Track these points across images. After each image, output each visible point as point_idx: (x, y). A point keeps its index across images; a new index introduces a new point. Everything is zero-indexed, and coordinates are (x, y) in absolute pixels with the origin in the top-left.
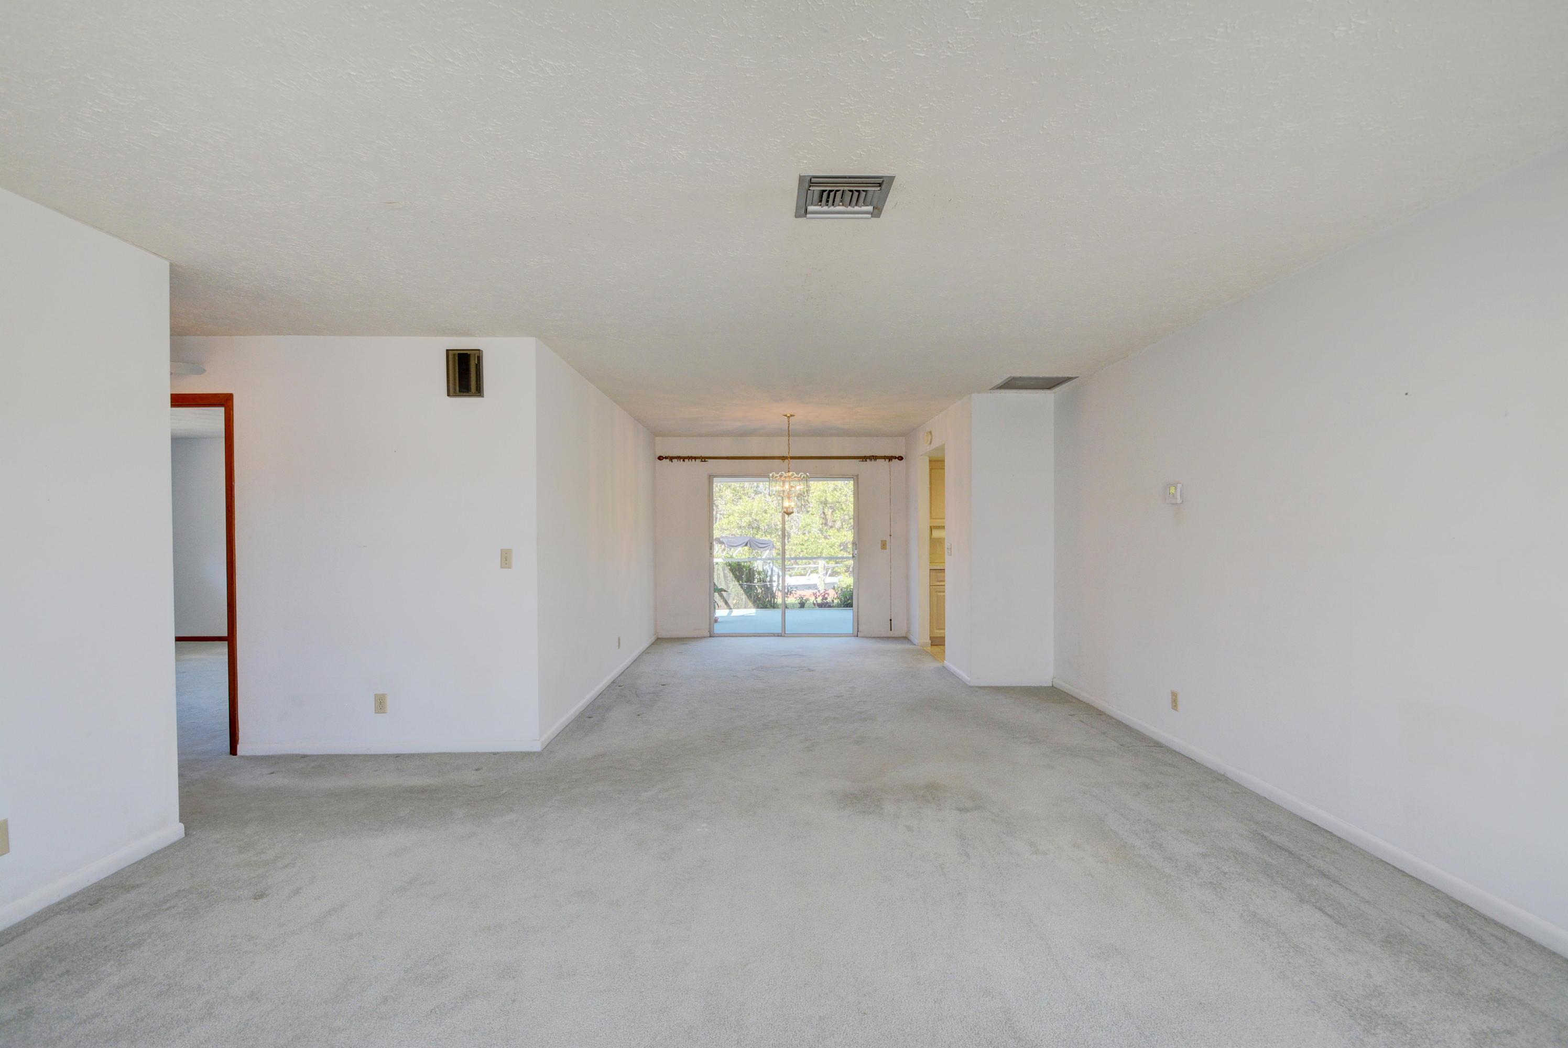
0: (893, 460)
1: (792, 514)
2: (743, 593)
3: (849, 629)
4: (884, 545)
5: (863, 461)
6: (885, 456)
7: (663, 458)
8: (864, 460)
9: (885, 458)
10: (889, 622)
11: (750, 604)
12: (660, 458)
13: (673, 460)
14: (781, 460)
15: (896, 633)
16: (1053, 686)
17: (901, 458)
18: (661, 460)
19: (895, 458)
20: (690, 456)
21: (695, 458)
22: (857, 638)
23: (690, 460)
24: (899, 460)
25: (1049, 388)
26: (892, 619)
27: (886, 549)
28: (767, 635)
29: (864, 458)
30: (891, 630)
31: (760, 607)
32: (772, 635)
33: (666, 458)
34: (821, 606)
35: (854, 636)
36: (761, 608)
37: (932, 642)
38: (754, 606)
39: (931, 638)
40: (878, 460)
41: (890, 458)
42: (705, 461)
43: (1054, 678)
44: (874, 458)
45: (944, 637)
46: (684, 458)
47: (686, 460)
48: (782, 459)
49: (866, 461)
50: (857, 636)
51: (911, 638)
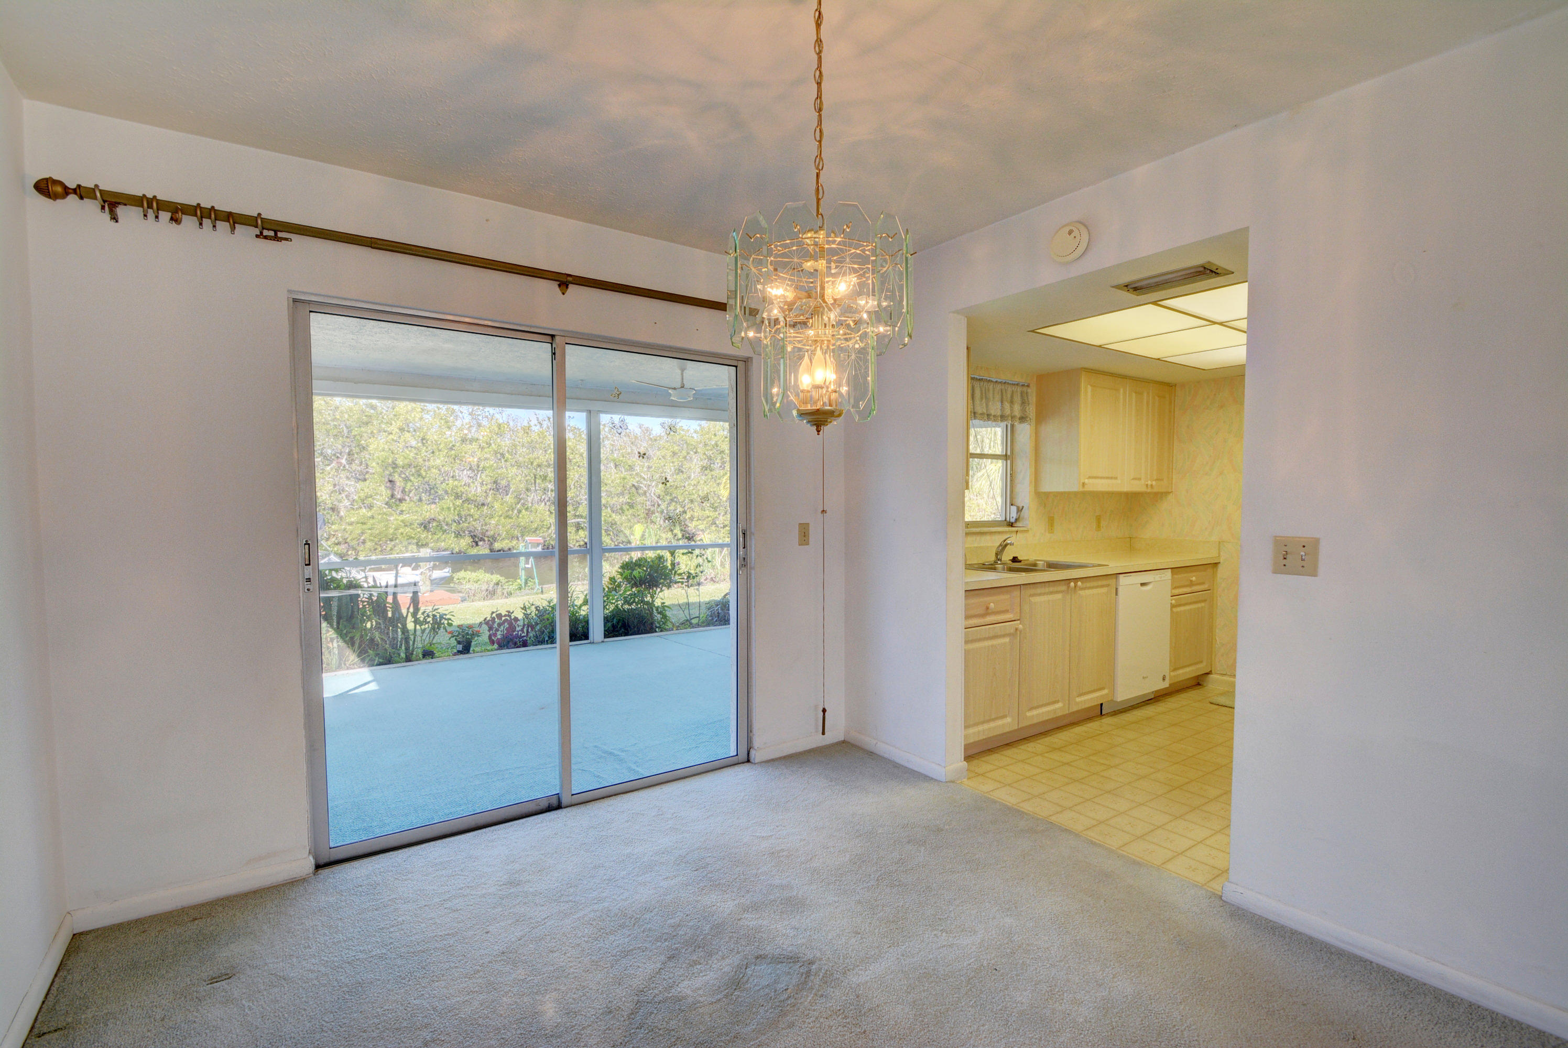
2: (335, 636)
4: (805, 536)
7: (67, 191)
10: (822, 713)
11: (352, 657)
12: (46, 188)
13: (120, 211)
15: (830, 736)
18: (53, 196)
20: (206, 204)
21: (233, 219)
23: (206, 222)
26: (827, 708)
30: (823, 732)
31: (376, 662)
33: (81, 192)
36: (380, 664)
38: (363, 660)
42: (276, 238)
46: (177, 212)
47: (189, 222)
50: (748, 761)
51: (883, 749)
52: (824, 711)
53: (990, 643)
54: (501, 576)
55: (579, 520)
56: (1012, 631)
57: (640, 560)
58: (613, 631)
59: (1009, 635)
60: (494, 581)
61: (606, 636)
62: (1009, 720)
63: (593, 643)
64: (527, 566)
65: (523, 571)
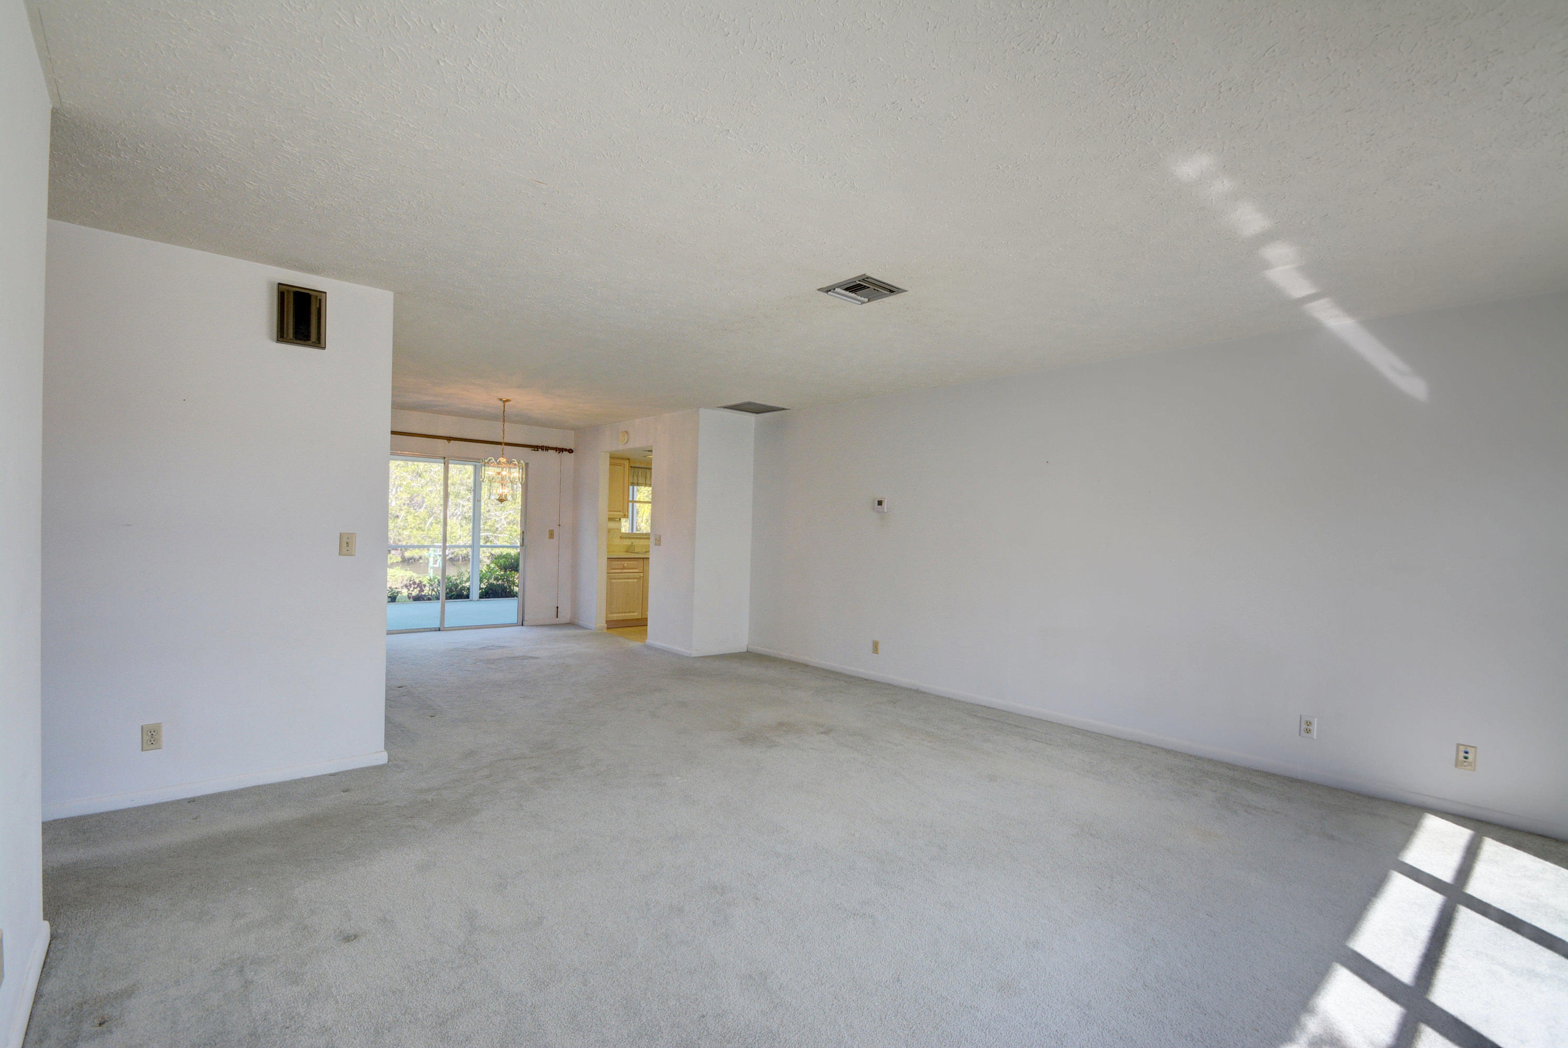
0: (564, 452)
1: (505, 502)
3: (514, 619)
4: (551, 535)
5: (534, 450)
6: (557, 448)
8: (536, 449)
9: (556, 449)
10: (556, 609)
14: (446, 440)
15: (562, 619)
16: (747, 651)
17: (571, 451)
19: (566, 450)
22: (521, 627)
24: (569, 452)
25: (757, 413)
26: (559, 607)
27: (553, 538)
28: (423, 630)
29: (536, 448)
30: (557, 617)
32: (429, 630)
34: (418, 598)
35: (520, 626)
37: (607, 626)
39: (607, 622)
40: (549, 451)
41: (561, 450)
43: (748, 644)
44: (547, 448)
45: (647, 618)
48: (448, 440)
49: (538, 450)
50: (522, 625)
51: (581, 623)
52: (557, 608)
53: (625, 580)
54: (414, 572)
55: (488, 534)
56: (638, 577)
57: (507, 554)
58: (486, 595)
59: (636, 578)
60: (408, 576)
61: (480, 598)
62: (636, 614)
63: (472, 601)
64: (435, 566)
65: (432, 570)
